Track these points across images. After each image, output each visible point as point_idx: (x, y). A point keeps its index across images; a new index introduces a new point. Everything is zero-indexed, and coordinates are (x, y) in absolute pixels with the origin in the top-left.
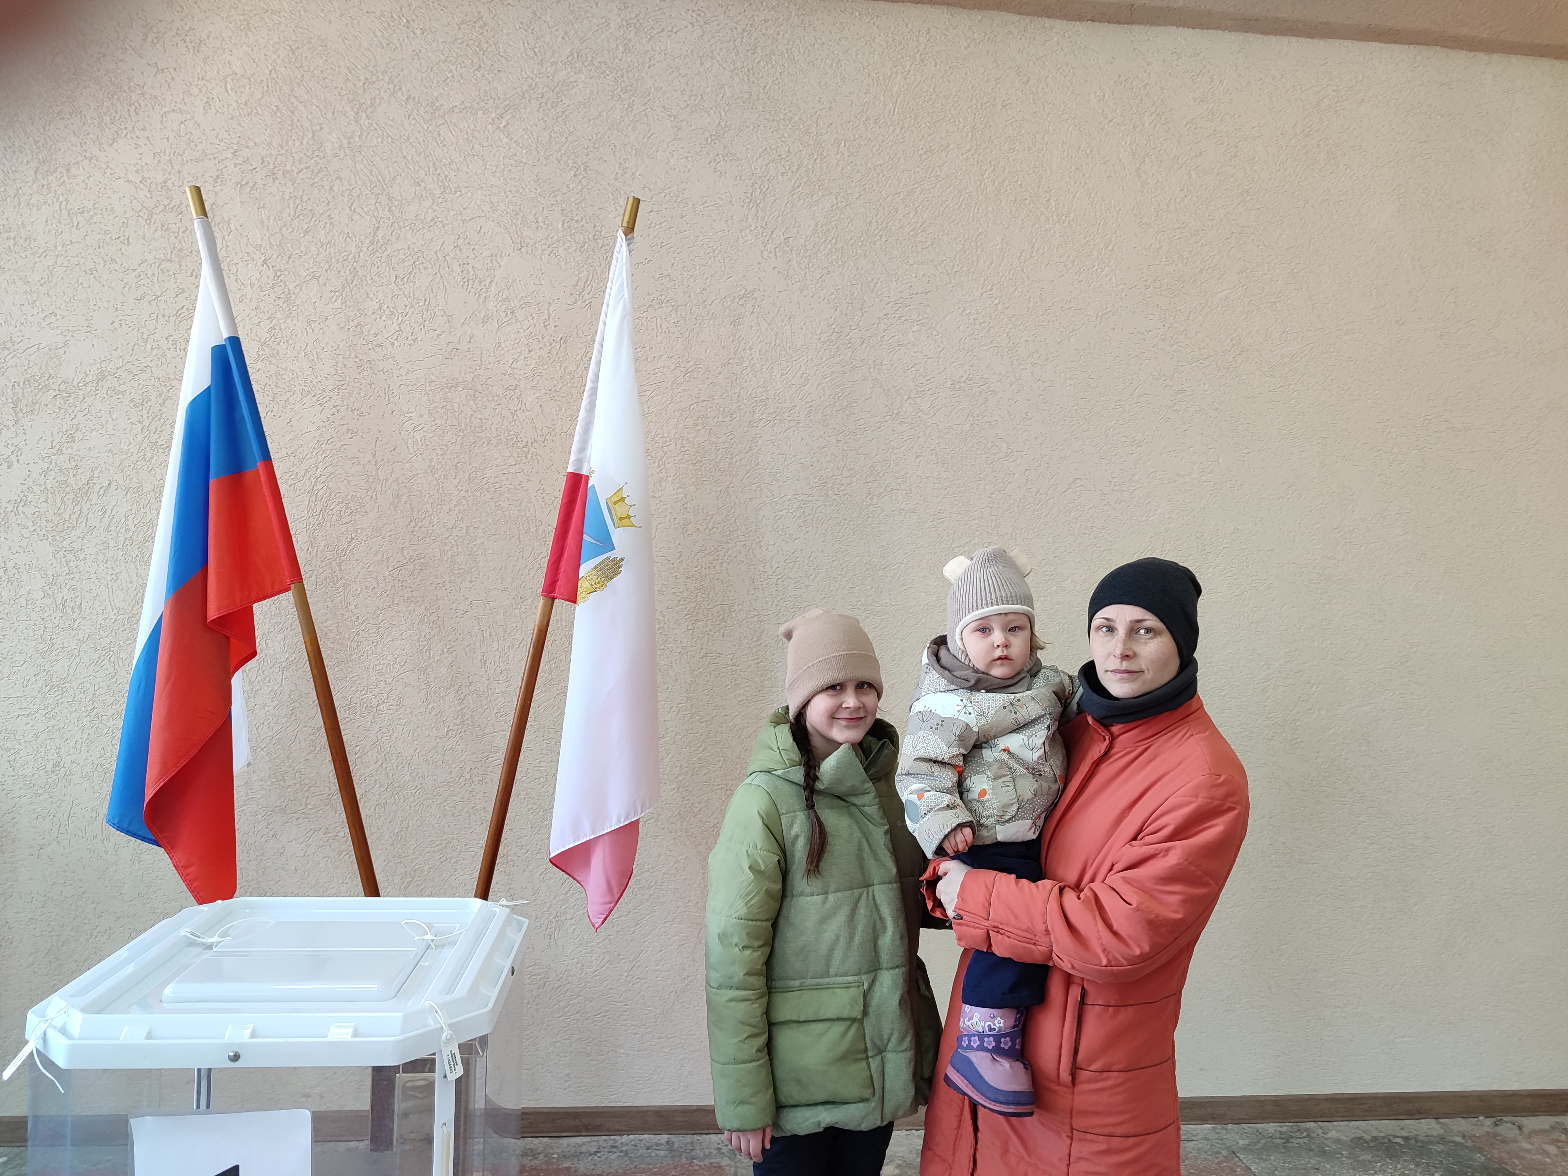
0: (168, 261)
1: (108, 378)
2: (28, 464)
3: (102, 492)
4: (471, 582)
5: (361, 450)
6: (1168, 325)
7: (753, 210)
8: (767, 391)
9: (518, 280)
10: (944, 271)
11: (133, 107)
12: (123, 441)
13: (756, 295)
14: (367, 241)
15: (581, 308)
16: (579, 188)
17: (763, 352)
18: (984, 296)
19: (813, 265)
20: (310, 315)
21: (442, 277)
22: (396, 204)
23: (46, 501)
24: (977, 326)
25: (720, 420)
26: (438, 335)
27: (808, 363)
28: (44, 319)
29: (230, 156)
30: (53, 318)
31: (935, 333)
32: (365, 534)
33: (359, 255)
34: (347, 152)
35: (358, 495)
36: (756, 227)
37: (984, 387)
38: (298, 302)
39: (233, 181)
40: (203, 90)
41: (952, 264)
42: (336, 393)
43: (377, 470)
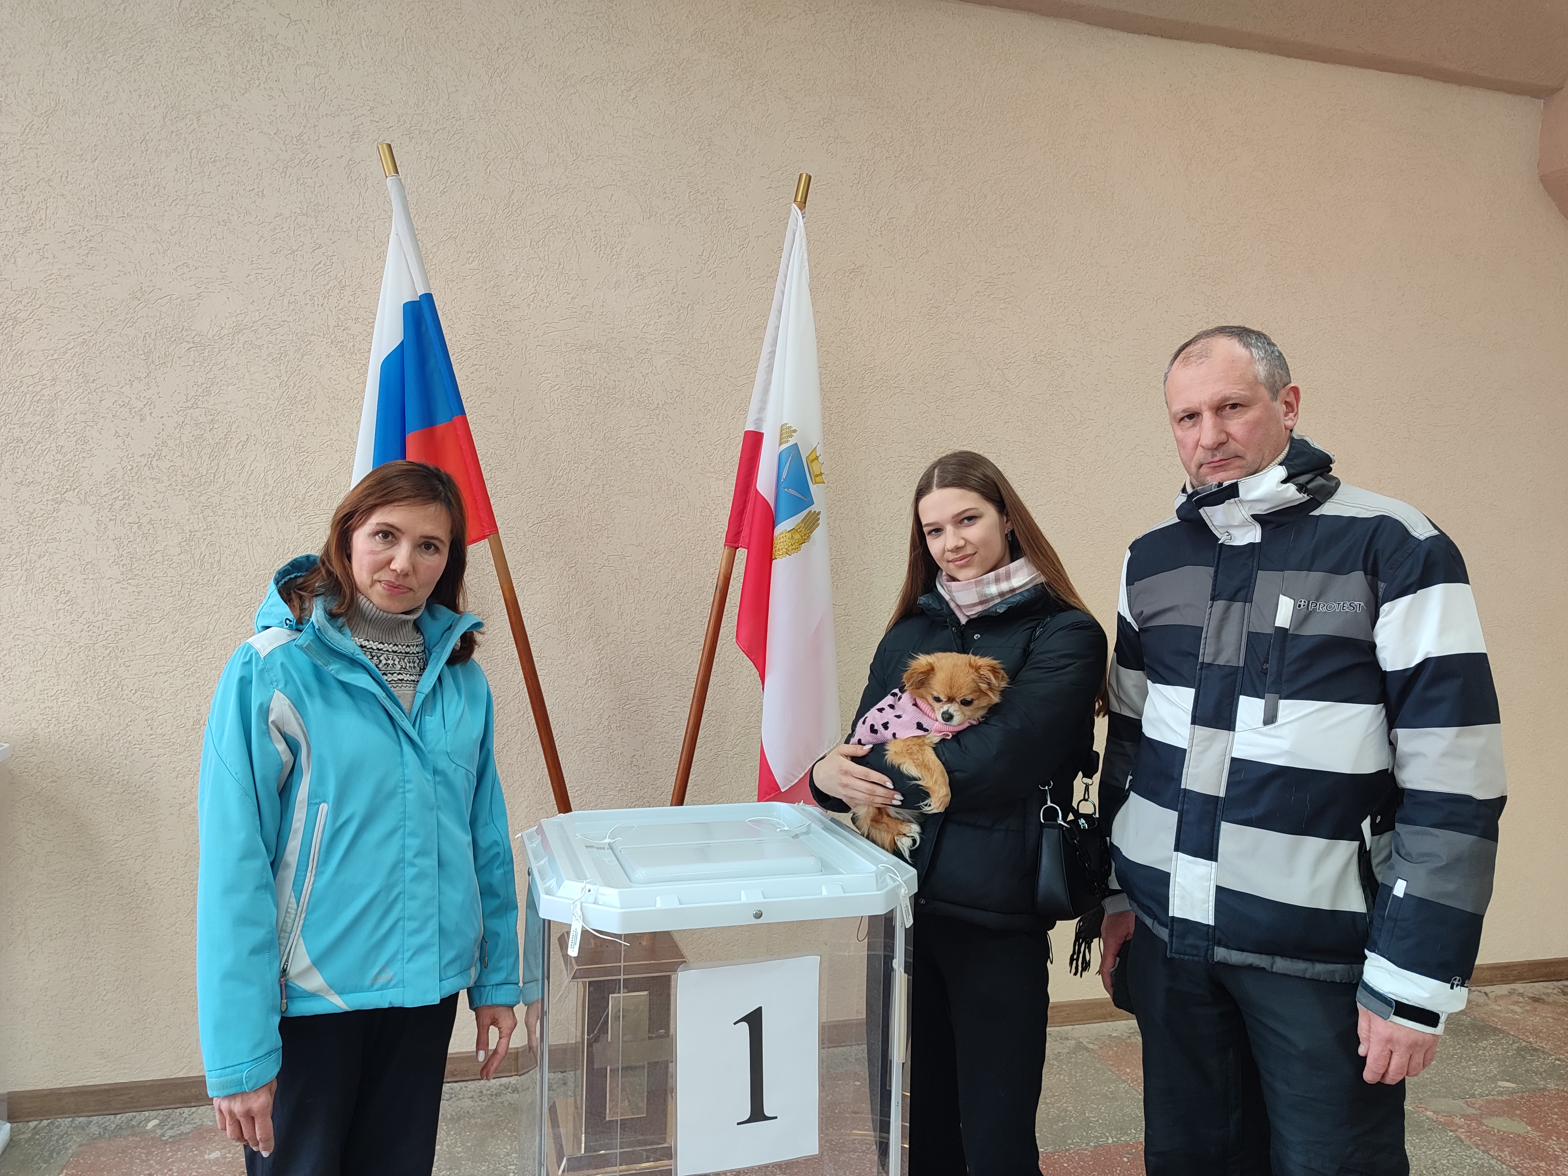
0: (304, 215)
1: (244, 331)
2: (162, 417)
3: (240, 446)
4: (608, 538)
5: (500, 409)
7: (861, 191)
8: (874, 360)
9: (647, 248)
10: (1026, 254)
11: (266, 58)
12: (261, 396)
13: (864, 270)
14: (503, 204)
15: (707, 277)
16: (704, 162)
17: (871, 323)
19: (914, 244)
20: (448, 275)
21: (575, 242)
22: (531, 169)
23: (181, 455)
24: (1055, 305)
25: (833, 386)
26: (573, 298)
27: (911, 334)
28: (176, 269)
29: (366, 113)
30: (186, 270)
31: (1019, 310)
32: (505, 490)
33: (495, 218)
34: (482, 115)
35: (498, 452)
36: (864, 207)
37: (1061, 361)
40: (339, 44)
41: (1033, 248)
42: (475, 352)
43: (515, 428)
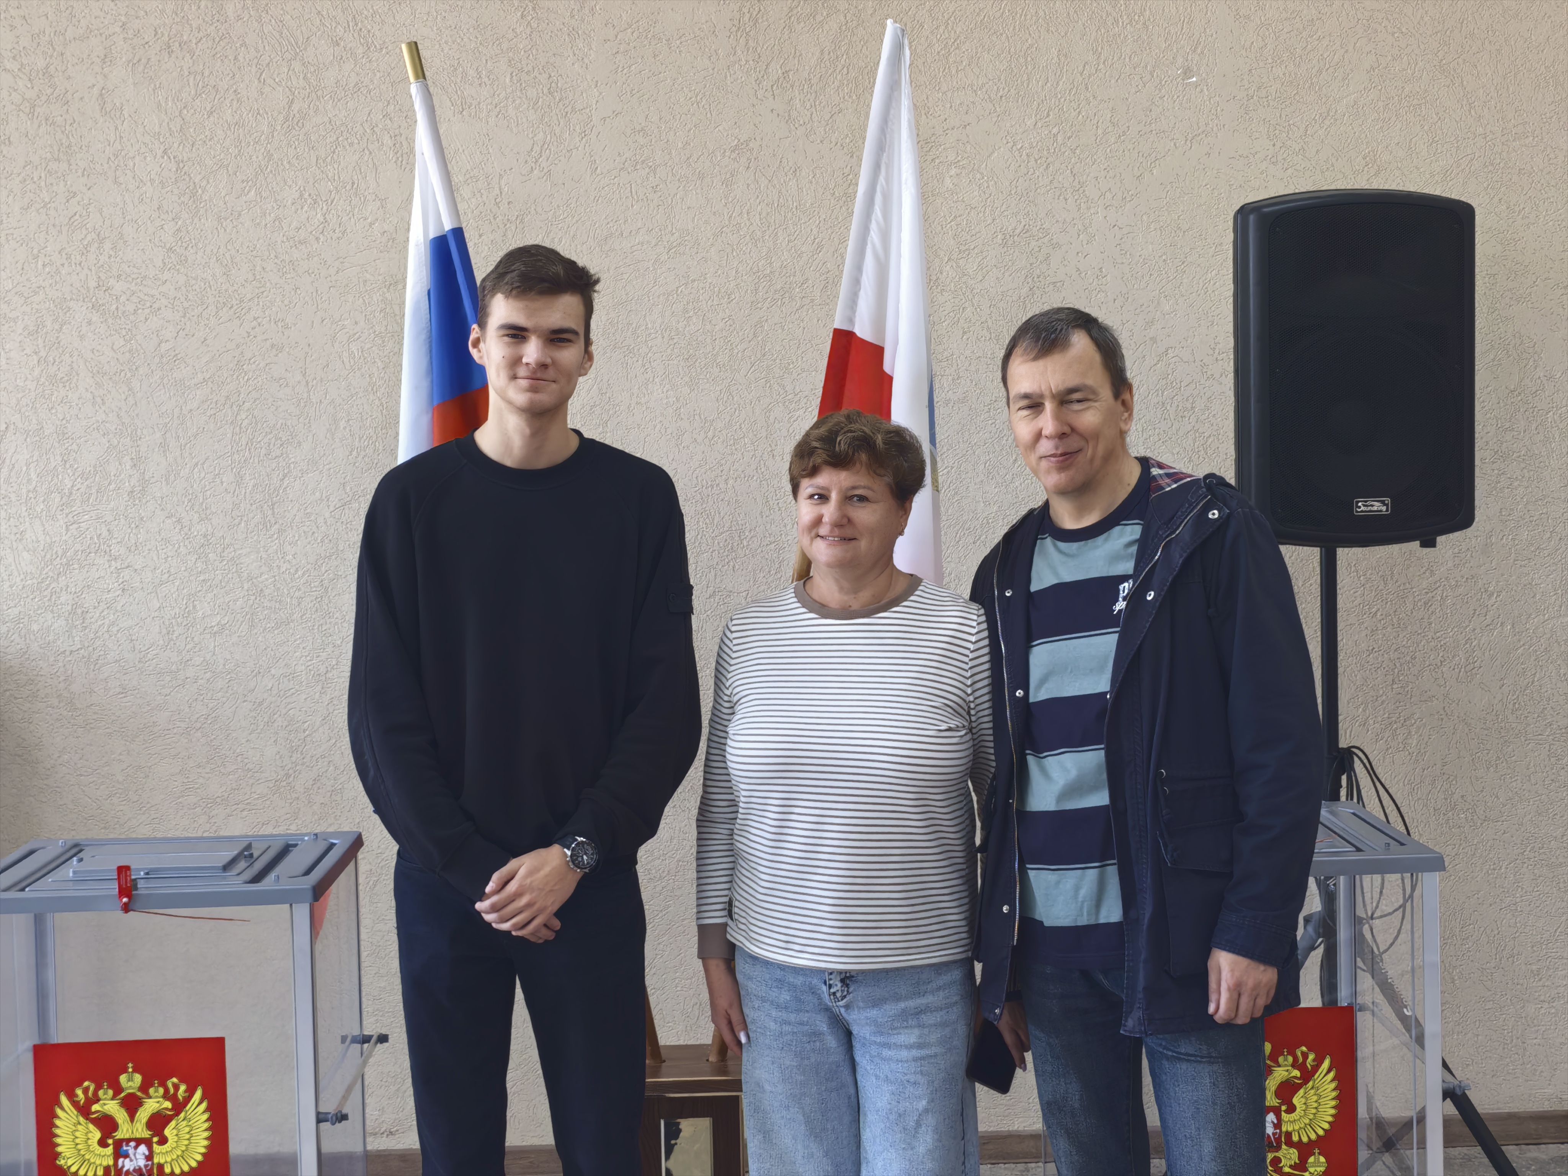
0: (55, 160)
5: (289, 369)
6: (1279, 144)
7: (742, 41)
8: (771, 263)
13: (751, 145)
14: (281, 118)
15: (539, 178)
16: (528, 31)
17: (764, 214)
18: (1039, 124)
19: (821, 103)
20: (220, 211)
21: (370, 153)
22: (312, 70)
24: (1032, 163)
25: (715, 303)
26: (371, 224)
29: (118, 29)
31: (978, 176)
32: (299, 468)
33: (273, 136)
34: (252, 13)
35: (289, 422)
36: (747, 61)
37: (1046, 240)
38: (206, 197)
39: (124, 59)
41: (995, 87)
42: (256, 302)
43: (309, 392)
